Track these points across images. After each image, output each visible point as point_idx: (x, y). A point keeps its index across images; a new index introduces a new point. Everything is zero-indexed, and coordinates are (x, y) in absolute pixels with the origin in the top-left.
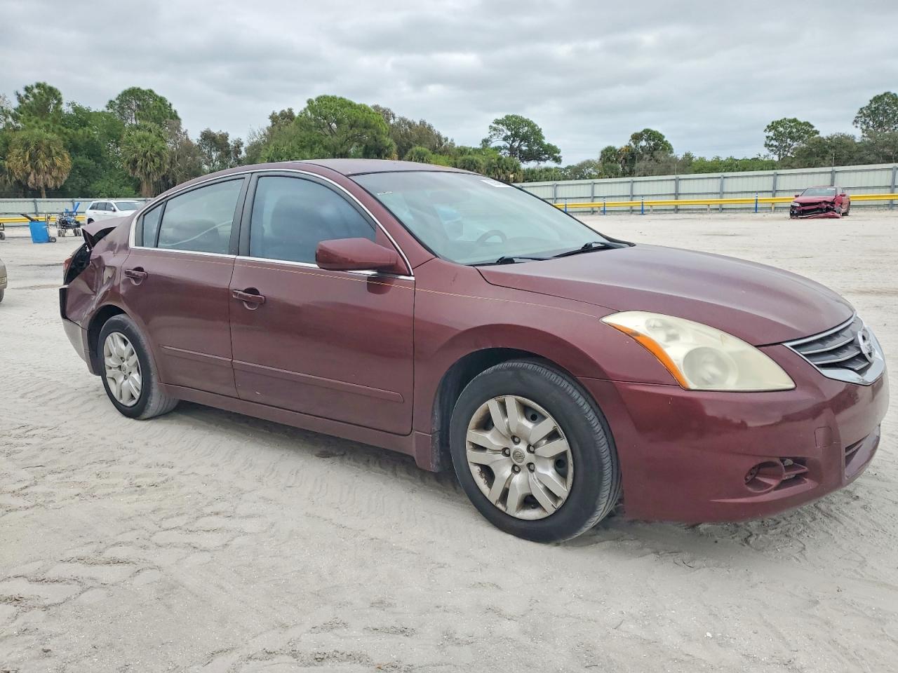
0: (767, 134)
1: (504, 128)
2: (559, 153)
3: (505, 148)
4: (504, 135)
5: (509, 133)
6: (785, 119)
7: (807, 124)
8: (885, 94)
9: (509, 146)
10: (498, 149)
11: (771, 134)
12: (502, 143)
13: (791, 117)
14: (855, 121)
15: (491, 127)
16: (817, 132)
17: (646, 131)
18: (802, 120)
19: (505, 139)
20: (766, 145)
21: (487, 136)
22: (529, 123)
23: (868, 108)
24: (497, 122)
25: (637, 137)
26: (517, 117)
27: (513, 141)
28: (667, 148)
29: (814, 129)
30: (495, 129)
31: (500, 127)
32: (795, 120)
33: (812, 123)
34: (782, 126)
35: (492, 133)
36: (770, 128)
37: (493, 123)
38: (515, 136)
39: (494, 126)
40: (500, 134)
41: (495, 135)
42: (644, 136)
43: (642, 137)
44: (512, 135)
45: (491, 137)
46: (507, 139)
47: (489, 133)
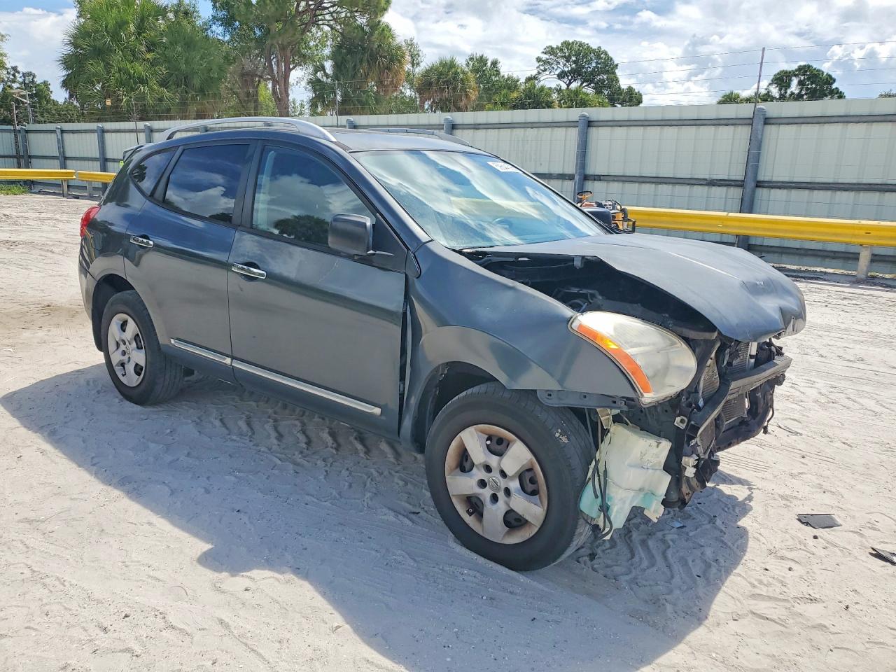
1: (562, 61)
9: (564, 86)
15: (539, 60)
17: (803, 70)
21: (534, 72)
22: (599, 54)
24: (551, 51)
26: (581, 45)
30: (546, 62)
35: (542, 68)
37: (543, 53)
38: (576, 73)
39: (544, 57)
40: (553, 68)
41: (545, 70)
42: (795, 76)
43: (793, 78)
44: (572, 72)
45: (539, 73)
46: (563, 77)
47: (538, 67)
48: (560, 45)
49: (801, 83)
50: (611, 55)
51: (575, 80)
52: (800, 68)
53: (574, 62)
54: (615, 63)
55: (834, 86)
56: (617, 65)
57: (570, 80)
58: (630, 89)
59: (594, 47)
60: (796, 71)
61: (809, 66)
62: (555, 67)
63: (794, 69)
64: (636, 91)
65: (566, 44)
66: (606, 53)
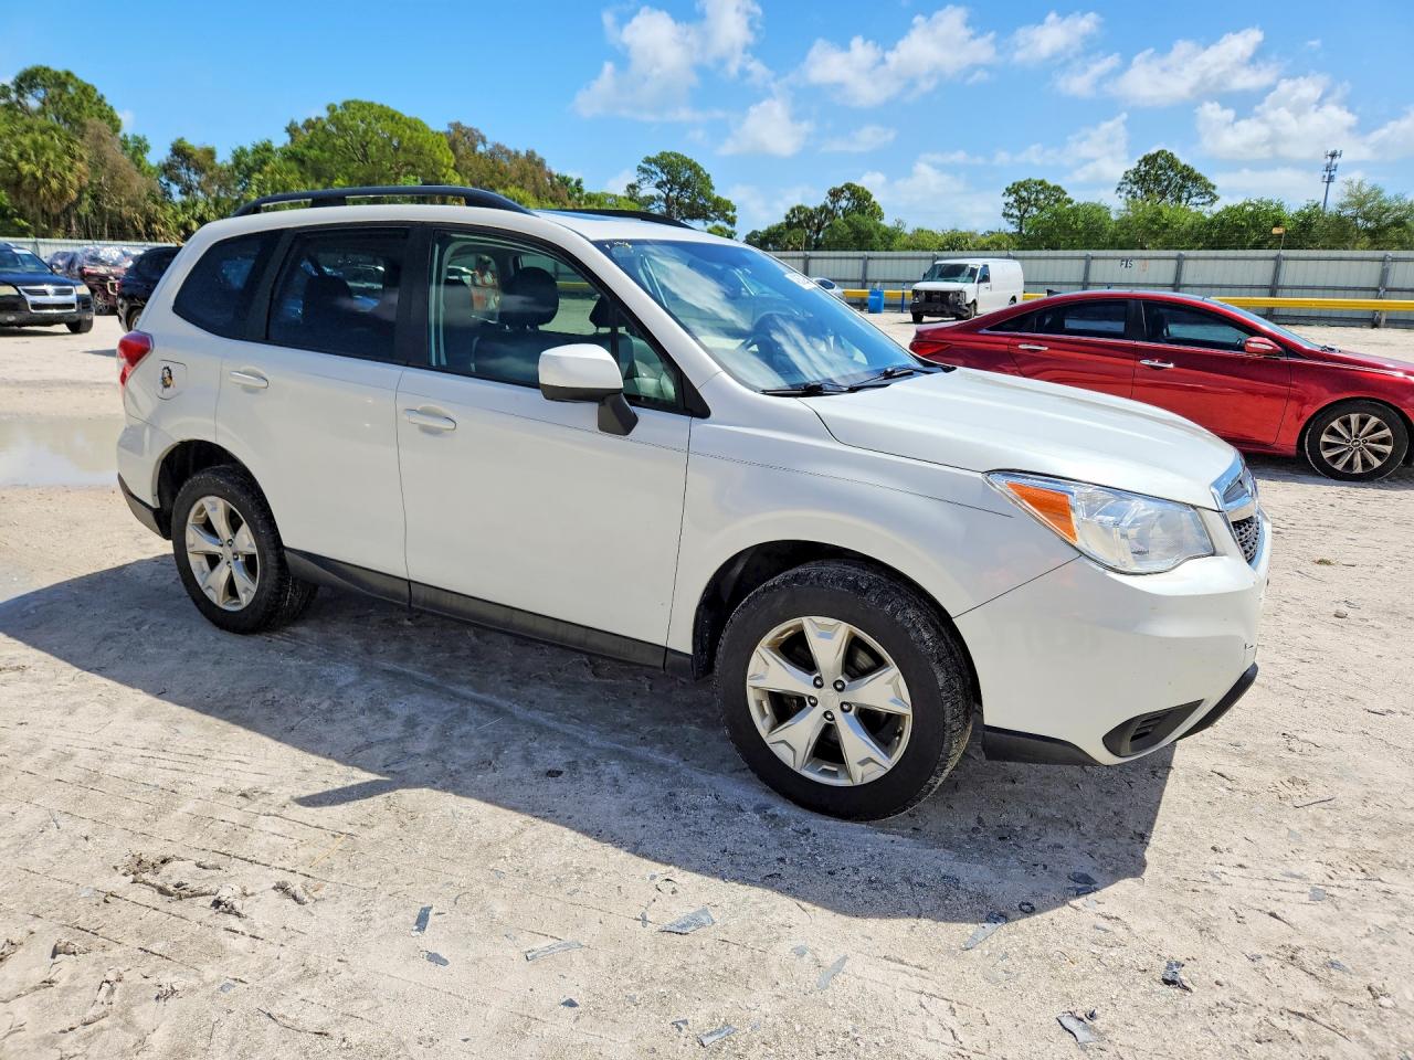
0: (1005, 199)
2: (734, 210)
3: (660, 198)
4: (658, 180)
5: (665, 178)
6: (1030, 180)
7: (1057, 189)
8: (1158, 153)
10: (651, 199)
11: (1011, 199)
12: (655, 192)
13: (1037, 178)
14: (1119, 189)
16: (1070, 201)
18: (1051, 183)
19: (659, 185)
20: (1005, 215)
23: (1136, 172)
25: (835, 194)
27: (670, 190)
28: (876, 213)
29: (1067, 196)
31: (654, 168)
32: (1042, 182)
33: (1064, 188)
34: (1026, 190)
36: (1009, 191)
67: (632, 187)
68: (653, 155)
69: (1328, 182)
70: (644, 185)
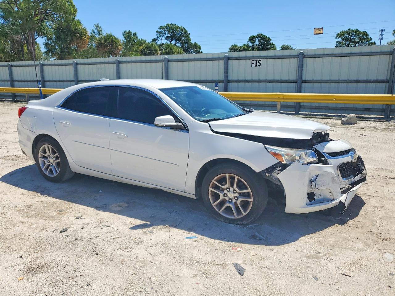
0: (338, 40)
1: (167, 33)
3: (167, 44)
4: (166, 36)
5: (169, 35)
7: (365, 33)
10: (162, 45)
11: (340, 40)
12: (165, 42)
15: (157, 32)
17: (260, 36)
19: (167, 38)
20: (337, 46)
21: (156, 37)
22: (182, 29)
24: (161, 28)
26: (174, 25)
29: (369, 37)
30: (160, 33)
31: (164, 31)
32: (357, 30)
33: (368, 33)
35: (159, 35)
36: (339, 35)
37: (159, 29)
38: (173, 37)
39: (160, 30)
40: (163, 35)
41: (160, 36)
42: (257, 38)
43: (257, 39)
44: (171, 37)
45: (158, 37)
46: (168, 39)
47: (157, 35)
48: (165, 25)
49: (259, 40)
50: (186, 29)
51: (173, 40)
52: (258, 35)
53: (172, 32)
54: (189, 33)
55: (271, 42)
56: (190, 34)
57: (171, 40)
58: (195, 43)
59: (180, 26)
60: (257, 36)
61: (261, 34)
62: (164, 35)
63: (256, 35)
64: (198, 44)
65: (168, 25)
66: (184, 29)
67: (154, 40)
68: (164, 25)
69: (381, 40)
70: (160, 39)
